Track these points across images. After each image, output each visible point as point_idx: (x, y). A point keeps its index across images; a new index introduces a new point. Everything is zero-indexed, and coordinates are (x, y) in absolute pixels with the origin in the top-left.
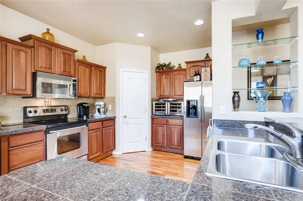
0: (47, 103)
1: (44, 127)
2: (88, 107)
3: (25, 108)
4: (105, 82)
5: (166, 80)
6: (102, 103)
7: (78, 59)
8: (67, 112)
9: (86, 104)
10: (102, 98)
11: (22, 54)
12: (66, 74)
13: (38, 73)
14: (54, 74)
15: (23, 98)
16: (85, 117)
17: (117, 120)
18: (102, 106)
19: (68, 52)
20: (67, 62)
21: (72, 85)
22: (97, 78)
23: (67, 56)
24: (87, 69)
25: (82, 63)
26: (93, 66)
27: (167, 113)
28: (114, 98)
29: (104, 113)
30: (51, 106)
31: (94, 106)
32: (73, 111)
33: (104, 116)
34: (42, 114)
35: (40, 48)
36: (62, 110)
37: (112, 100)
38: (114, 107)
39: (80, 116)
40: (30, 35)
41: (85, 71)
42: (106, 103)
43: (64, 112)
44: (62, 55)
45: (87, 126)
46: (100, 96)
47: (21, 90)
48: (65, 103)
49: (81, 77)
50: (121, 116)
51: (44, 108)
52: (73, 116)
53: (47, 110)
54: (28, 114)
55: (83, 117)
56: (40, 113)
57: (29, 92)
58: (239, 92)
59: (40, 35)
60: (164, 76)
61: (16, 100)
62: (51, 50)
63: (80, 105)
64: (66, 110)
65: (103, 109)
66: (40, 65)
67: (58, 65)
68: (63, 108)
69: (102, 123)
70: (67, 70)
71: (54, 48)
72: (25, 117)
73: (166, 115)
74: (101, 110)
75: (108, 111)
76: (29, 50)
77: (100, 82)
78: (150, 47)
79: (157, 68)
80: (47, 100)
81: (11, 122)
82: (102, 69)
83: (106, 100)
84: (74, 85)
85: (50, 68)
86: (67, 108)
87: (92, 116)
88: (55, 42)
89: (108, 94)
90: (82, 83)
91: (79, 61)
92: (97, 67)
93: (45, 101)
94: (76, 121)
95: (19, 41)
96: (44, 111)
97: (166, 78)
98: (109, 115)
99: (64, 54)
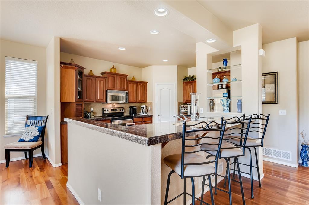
0: (113, 106)
1: (110, 118)
2: (135, 109)
3: (103, 108)
4: (146, 92)
5: (190, 89)
6: (144, 106)
7: (129, 80)
8: (123, 111)
9: (134, 106)
10: (144, 103)
11: (102, 82)
12: (122, 89)
13: (109, 91)
14: (116, 90)
15: (102, 103)
16: (133, 114)
17: (153, 117)
18: (144, 108)
19: (123, 77)
20: (123, 83)
21: (125, 96)
22: (141, 90)
23: (123, 79)
24: (134, 85)
25: (131, 82)
26: (138, 82)
27: (188, 114)
28: (152, 102)
29: (146, 112)
30: (115, 108)
31: (140, 108)
32: (127, 111)
33: (146, 115)
34: (111, 112)
35: (109, 77)
36: (121, 110)
37: (151, 104)
38: (151, 109)
39: (131, 114)
40: (105, 72)
41: (133, 87)
42: (147, 106)
43: (122, 111)
44: (120, 79)
45: (133, 119)
46: (143, 101)
47: (101, 99)
48: (123, 106)
49: (131, 90)
50: (156, 115)
51: (112, 109)
52: (127, 114)
53: (113, 110)
54: (104, 111)
55: (132, 115)
56: (110, 111)
57: (104, 100)
58: (213, 99)
59: (109, 71)
60: (189, 86)
61: (99, 104)
62: (114, 77)
63: (131, 107)
64: (123, 110)
65: (145, 110)
66: (109, 86)
67: (118, 85)
68: (121, 109)
69: (143, 119)
70: (123, 87)
71: (116, 76)
72: (103, 113)
73: (188, 115)
74: (144, 110)
75: (148, 111)
76: (104, 80)
77: (143, 93)
78: (177, 66)
79: (184, 80)
80: (113, 105)
81: (98, 115)
82: (144, 84)
83: (147, 104)
84: (126, 96)
85: (114, 87)
86: (123, 109)
87: (139, 114)
88: (117, 73)
89: (149, 100)
90: (131, 94)
91: (129, 81)
92: (141, 83)
93: (112, 105)
94: (129, 116)
95: (101, 75)
96: (112, 110)
97: (190, 87)
98: (149, 114)
99: (121, 78)
